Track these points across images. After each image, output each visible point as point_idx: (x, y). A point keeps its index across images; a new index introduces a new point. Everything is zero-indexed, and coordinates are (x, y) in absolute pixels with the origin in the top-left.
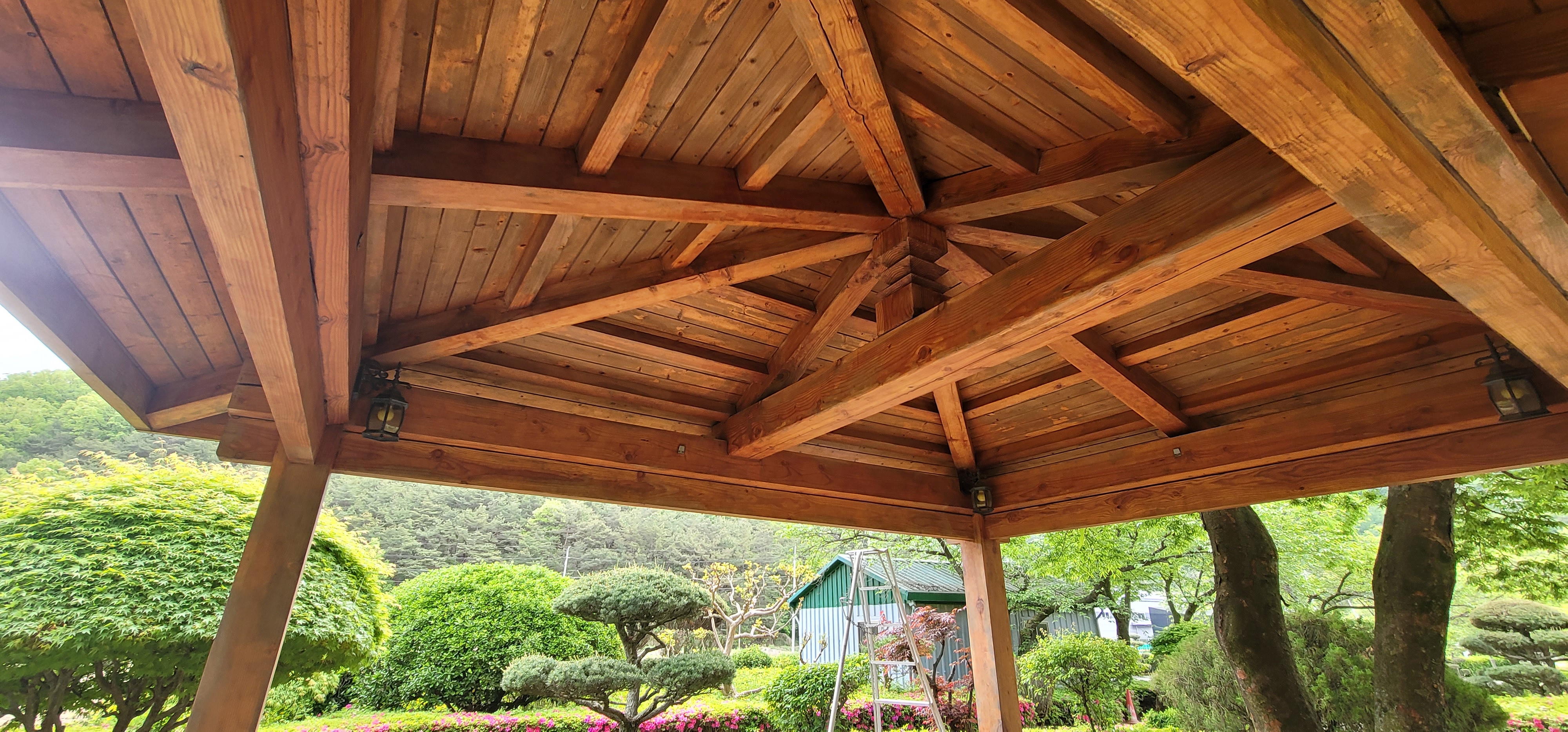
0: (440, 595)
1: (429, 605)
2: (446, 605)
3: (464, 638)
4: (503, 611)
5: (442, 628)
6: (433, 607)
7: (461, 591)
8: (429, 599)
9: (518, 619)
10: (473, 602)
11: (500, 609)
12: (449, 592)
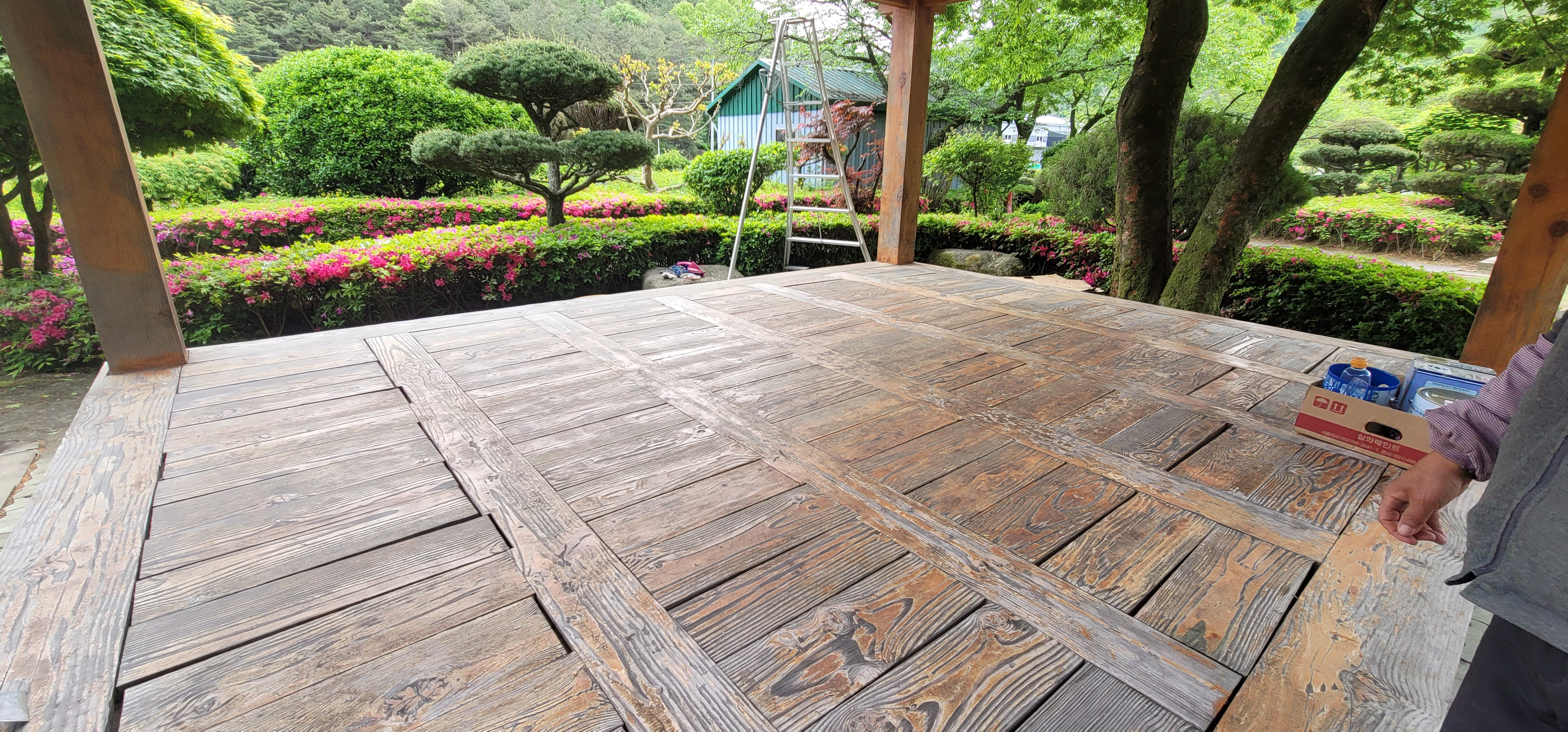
0: (315, 81)
1: (306, 91)
2: (327, 92)
3: (360, 127)
4: (395, 99)
5: (331, 116)
6: (312, 94)
7: (338, 75)
8: (304, 84)
9: (415, 107)
10: (357, 88)
11: (391, 97)
12: (325, 78)
